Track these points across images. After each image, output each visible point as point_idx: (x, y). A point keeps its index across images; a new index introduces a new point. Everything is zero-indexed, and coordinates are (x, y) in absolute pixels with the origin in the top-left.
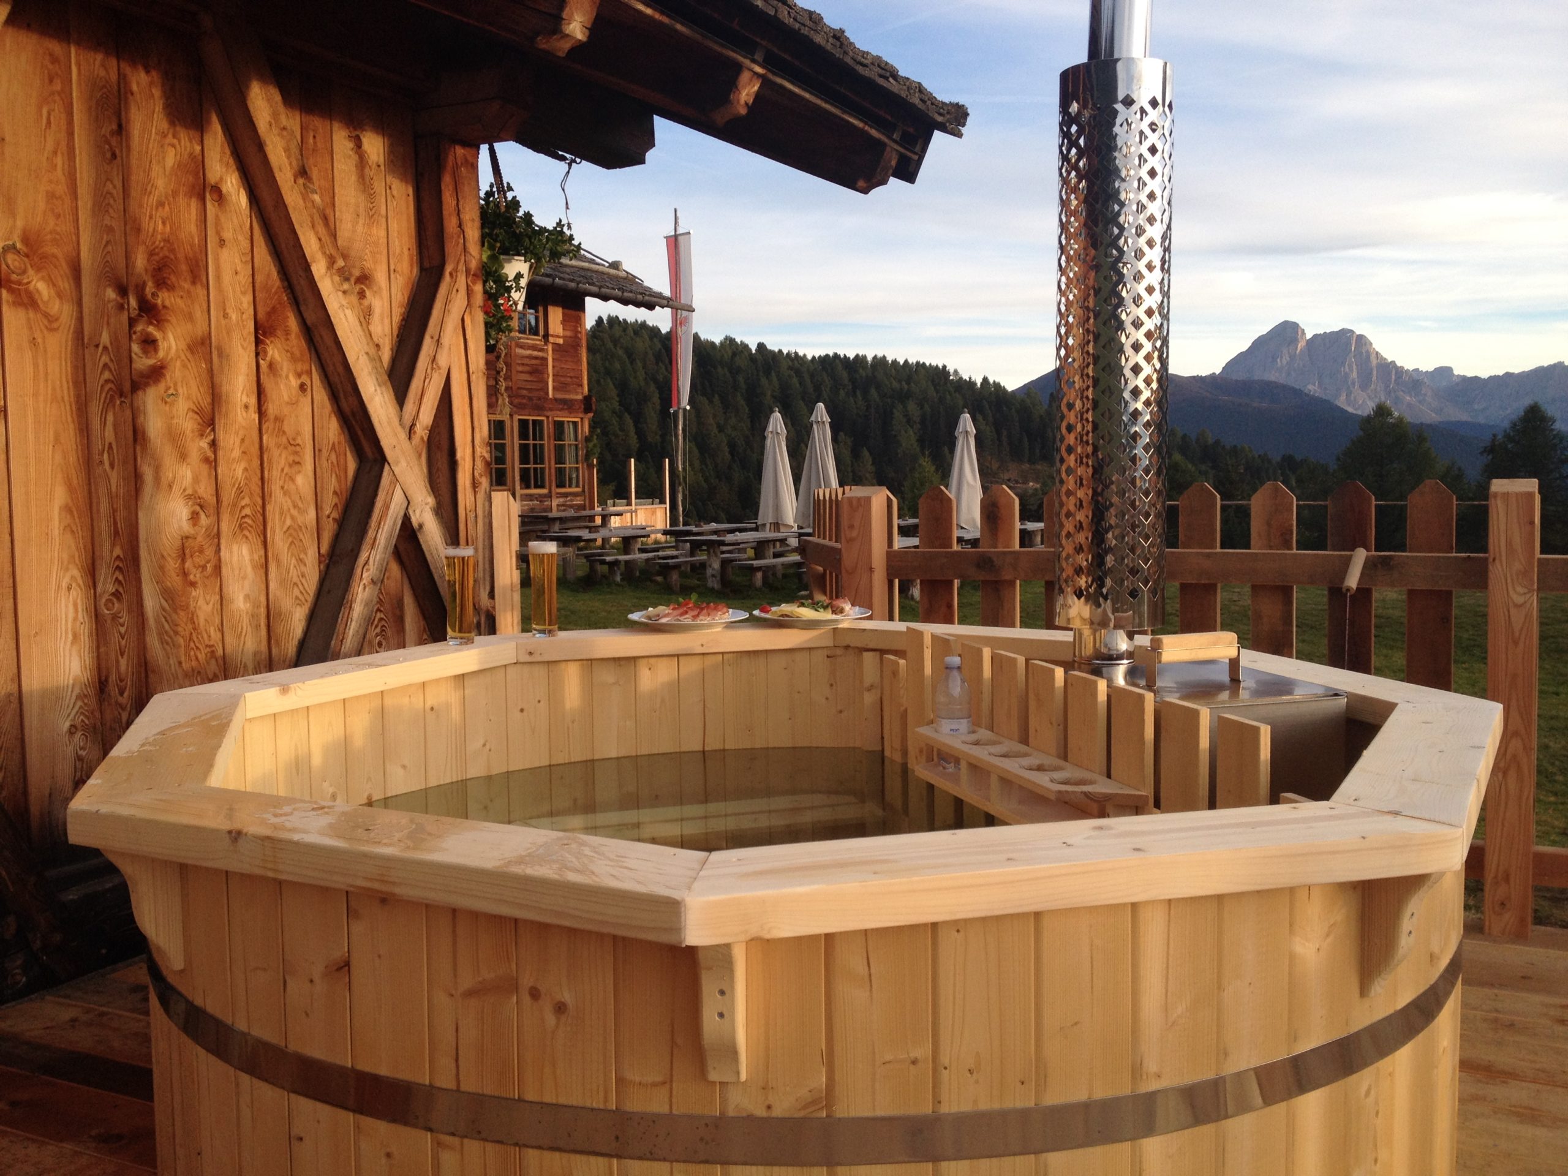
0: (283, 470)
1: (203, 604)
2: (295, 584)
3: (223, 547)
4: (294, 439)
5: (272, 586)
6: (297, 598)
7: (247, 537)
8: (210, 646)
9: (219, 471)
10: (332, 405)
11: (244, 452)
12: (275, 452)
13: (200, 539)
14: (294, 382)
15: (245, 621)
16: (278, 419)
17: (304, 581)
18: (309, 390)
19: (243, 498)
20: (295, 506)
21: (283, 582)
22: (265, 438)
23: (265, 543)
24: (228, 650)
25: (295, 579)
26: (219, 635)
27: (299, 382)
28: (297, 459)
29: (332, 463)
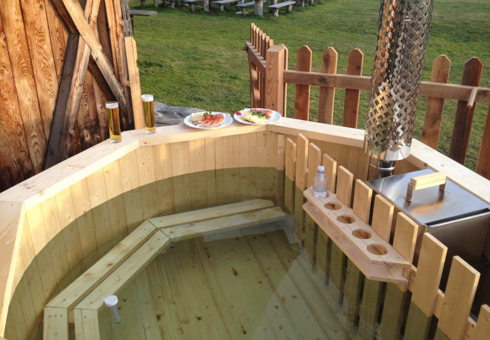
0: (37, 44)
1: (12, 106)
2: (49, 89)
3: (16, 82)
4: (40, 30)
5: (39, 93)
6: (50, 95)
7: (26, 76)
8: (17, 122)
9: (10, 51)
10: (55, 12)
11: (19, 41)
12: (33, 37)
13: (5, 80)
14: (37, 6)
15: (30, 108)
16: (33, 23)
17: (52, 87)
18: (44, 8)
19: (22, 60)
20: (44, 58)
21: (43, 90)
22: (27, 32)
23: (33, 76)
24: (24, 121)
25: (48, 88)
26: (20, 117)
27: (39, 5)
28: (43, 38)
29: (58, 37)
